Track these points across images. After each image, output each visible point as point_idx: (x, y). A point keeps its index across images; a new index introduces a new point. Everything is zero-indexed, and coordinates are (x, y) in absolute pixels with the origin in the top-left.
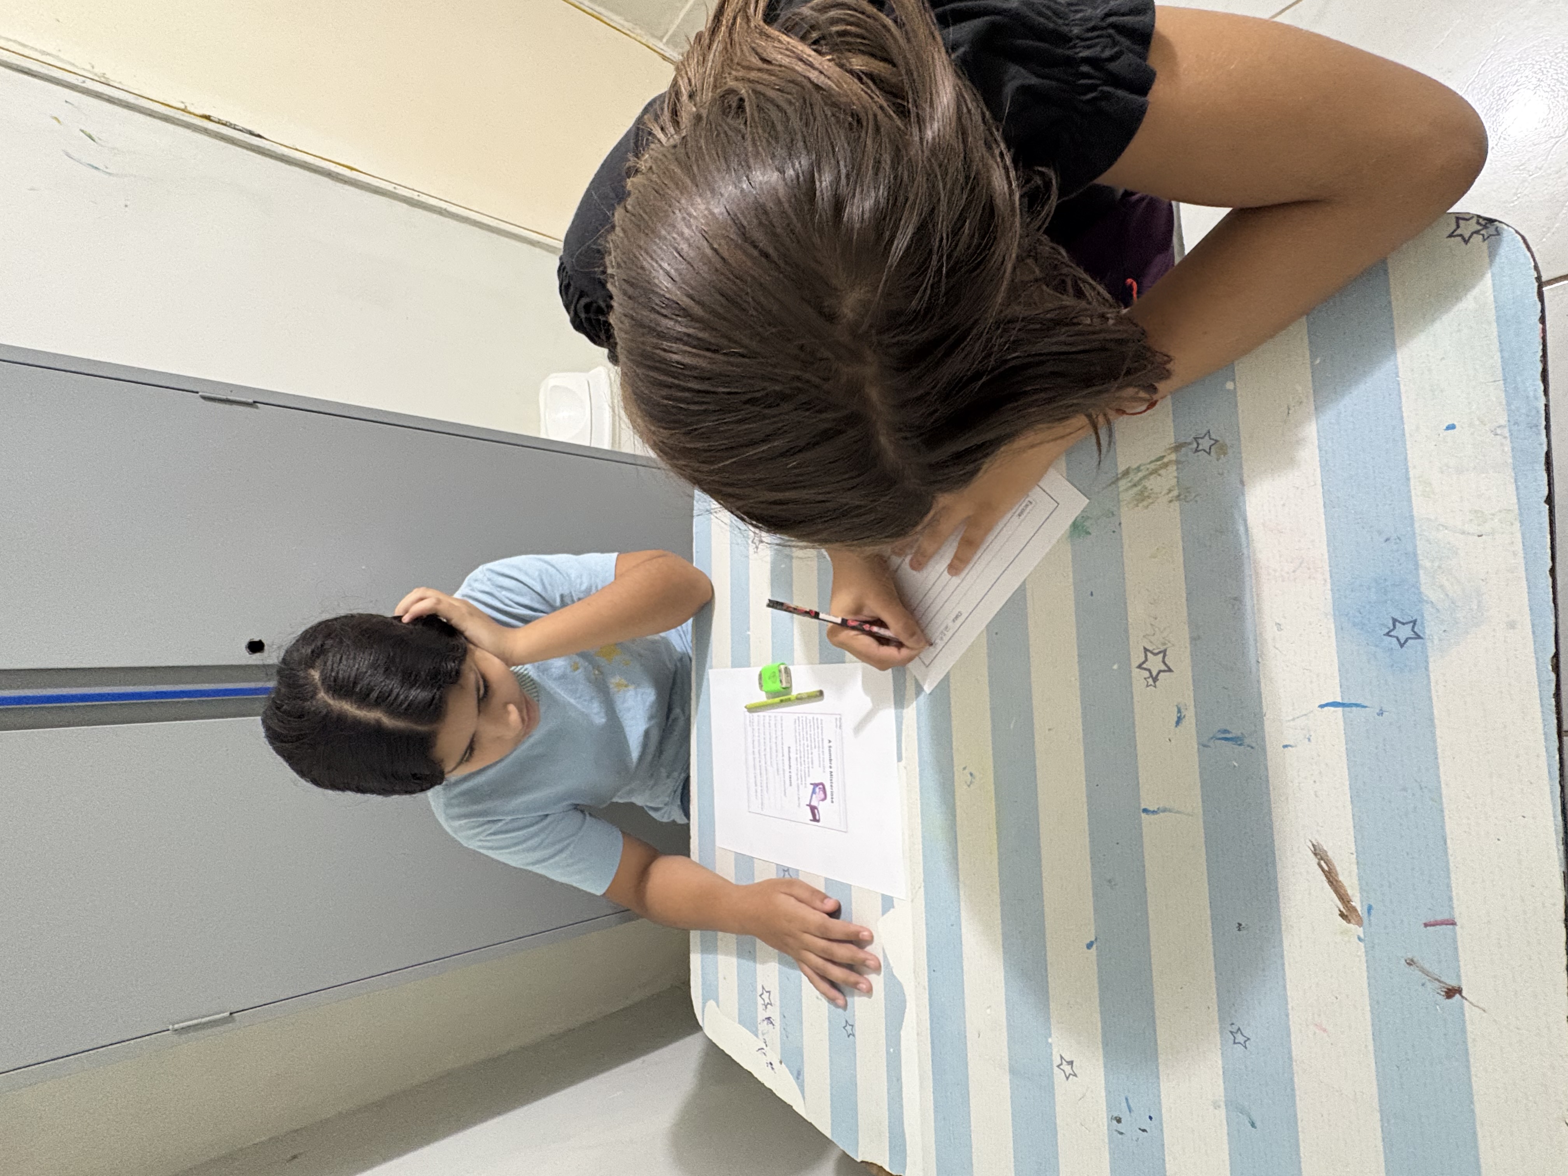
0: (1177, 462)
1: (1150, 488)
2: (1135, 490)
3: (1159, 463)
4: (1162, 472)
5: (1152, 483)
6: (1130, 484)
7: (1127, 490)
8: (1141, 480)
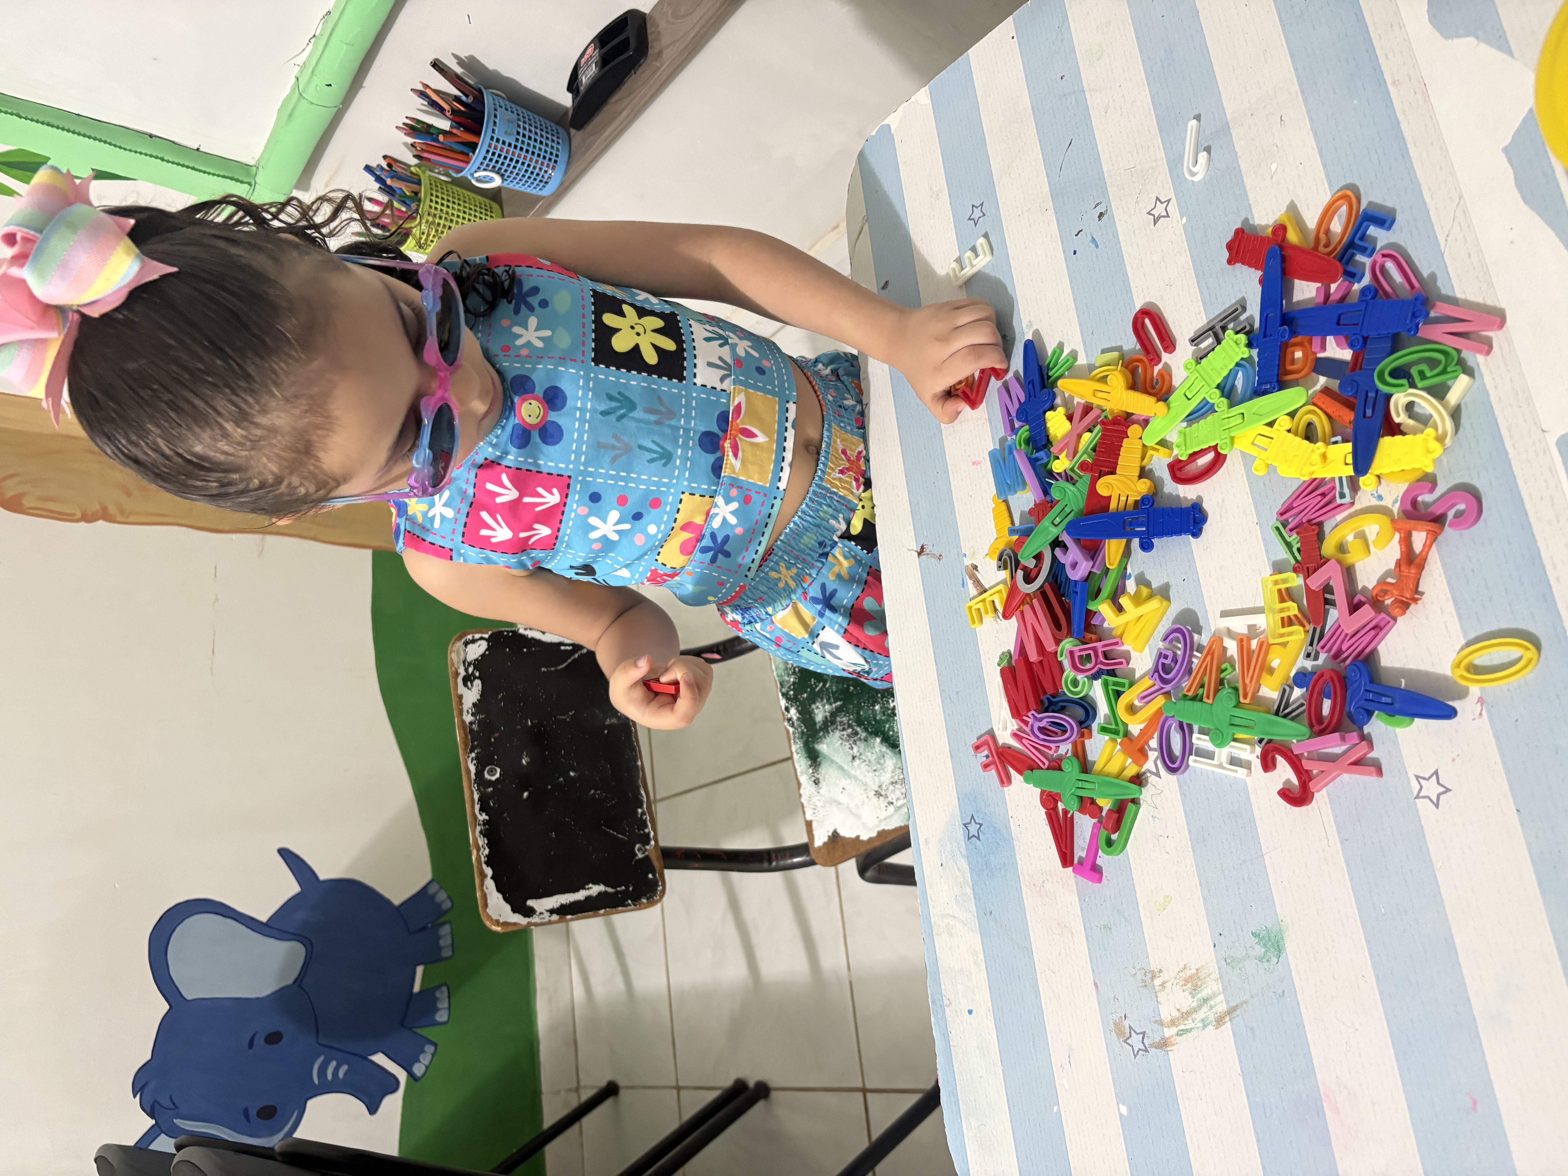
0: (1161, 1023)
1: (1187, 993)
2: (1204, 994)
3: (1182, 1027)
4: (1176, 1014)
5: (1186, 1001)
6: (1212, 1003)
7: (1215, 995)
8: (1200, 1007)
